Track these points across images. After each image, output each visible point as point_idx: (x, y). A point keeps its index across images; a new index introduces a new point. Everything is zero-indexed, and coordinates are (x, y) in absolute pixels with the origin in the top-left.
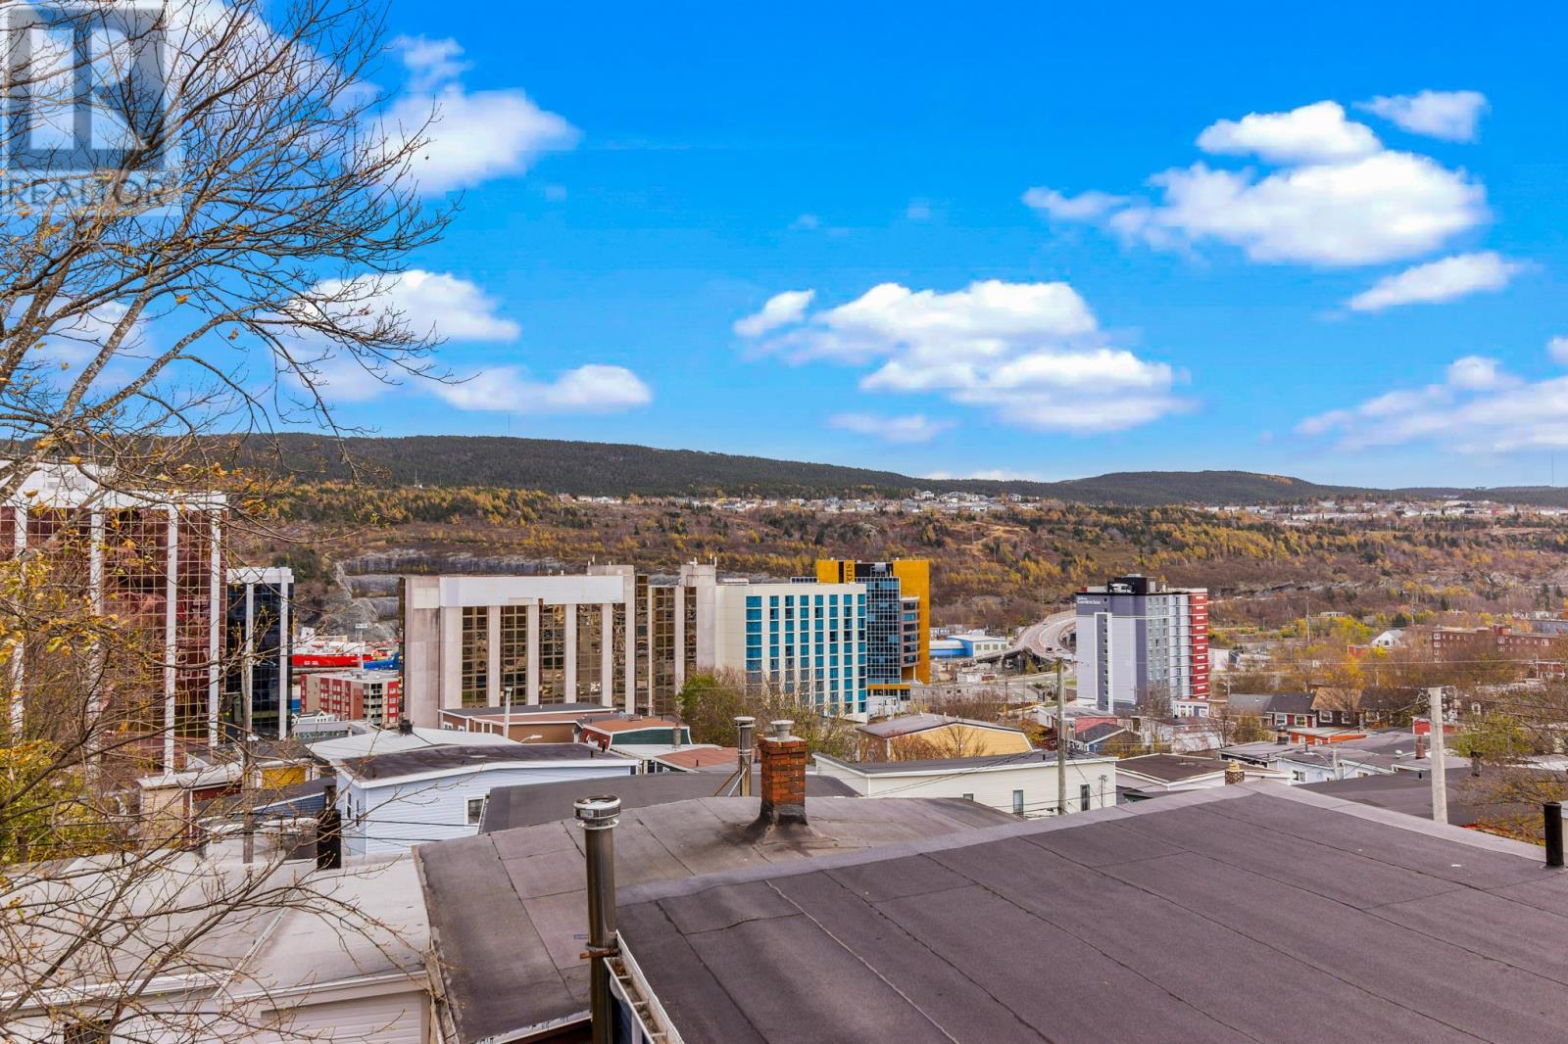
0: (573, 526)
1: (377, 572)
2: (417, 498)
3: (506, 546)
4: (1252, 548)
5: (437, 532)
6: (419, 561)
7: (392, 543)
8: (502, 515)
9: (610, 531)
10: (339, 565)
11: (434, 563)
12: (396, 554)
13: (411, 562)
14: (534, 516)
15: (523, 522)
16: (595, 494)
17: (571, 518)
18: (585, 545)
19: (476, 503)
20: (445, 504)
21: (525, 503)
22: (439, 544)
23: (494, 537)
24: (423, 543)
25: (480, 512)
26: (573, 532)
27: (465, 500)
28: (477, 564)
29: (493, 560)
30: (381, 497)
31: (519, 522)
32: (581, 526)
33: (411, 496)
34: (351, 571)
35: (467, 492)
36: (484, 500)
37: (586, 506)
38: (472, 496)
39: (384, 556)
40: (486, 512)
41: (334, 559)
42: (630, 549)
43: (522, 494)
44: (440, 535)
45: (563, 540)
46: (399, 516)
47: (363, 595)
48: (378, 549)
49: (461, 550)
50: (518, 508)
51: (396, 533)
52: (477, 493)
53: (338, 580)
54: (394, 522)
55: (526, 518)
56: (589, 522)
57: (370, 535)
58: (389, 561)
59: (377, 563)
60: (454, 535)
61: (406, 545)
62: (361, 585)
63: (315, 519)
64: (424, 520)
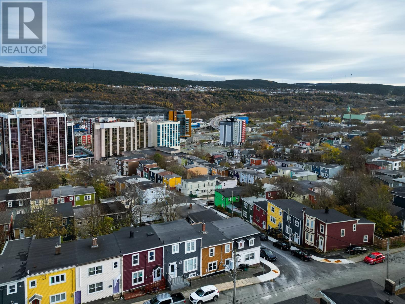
0: (112, 93)
1: (67, 103)
2: (75, 86)
3: (97, 98)
4: (261, 100)
5: (81, 94)
6: (77, 101)
7: (70, 97)
8: (95, 91)
9: (120, 94)
10: (59, 102)
11: (81, 102)
12: (72, 99)
13: (75, 101)
14: (102, 91)
15: (100, 92)
16: (116, 85)
17: (111, 92)
18: (115, 98)
19: (89, 87)
20: (82, 88)
21: (100, 87)
22: (81, 97)
23: (94, 96)
24: (78, 97)
25: (90, 90)
26: (112, 95)
27: (86, 87)
28: (90, 102)
29: (94, 101)
30: (67, 85)
31: (99, 92)
32: (113, 93)
33: (74, 85)
34: (61, 103)
35: (86, 85)
36: (90, 86)
37: (114, 88)
38: (88, 85)
39: (69, 100)
40: (91, 90)
41: (58, 101)
42: (125, 99)
43: (100, 85)
44: (82, 95)
45: (110, 97)
46: (71, 90)
47: (65, 109)
48: (67, 98)
49: (87, 99)
50: (98, 89)
51: (71, 94)
52: (89, 85)
53: (59, 105)
54: (70, 92)
55: (101, 91)
56: (115, 92)
57: (65, 95)
58: (70, 101)
59: (68, 101)
60: (85, 95)
61: (74, 97)
62: (64, 106)
63: (52, 91)
64: (77, 91)
